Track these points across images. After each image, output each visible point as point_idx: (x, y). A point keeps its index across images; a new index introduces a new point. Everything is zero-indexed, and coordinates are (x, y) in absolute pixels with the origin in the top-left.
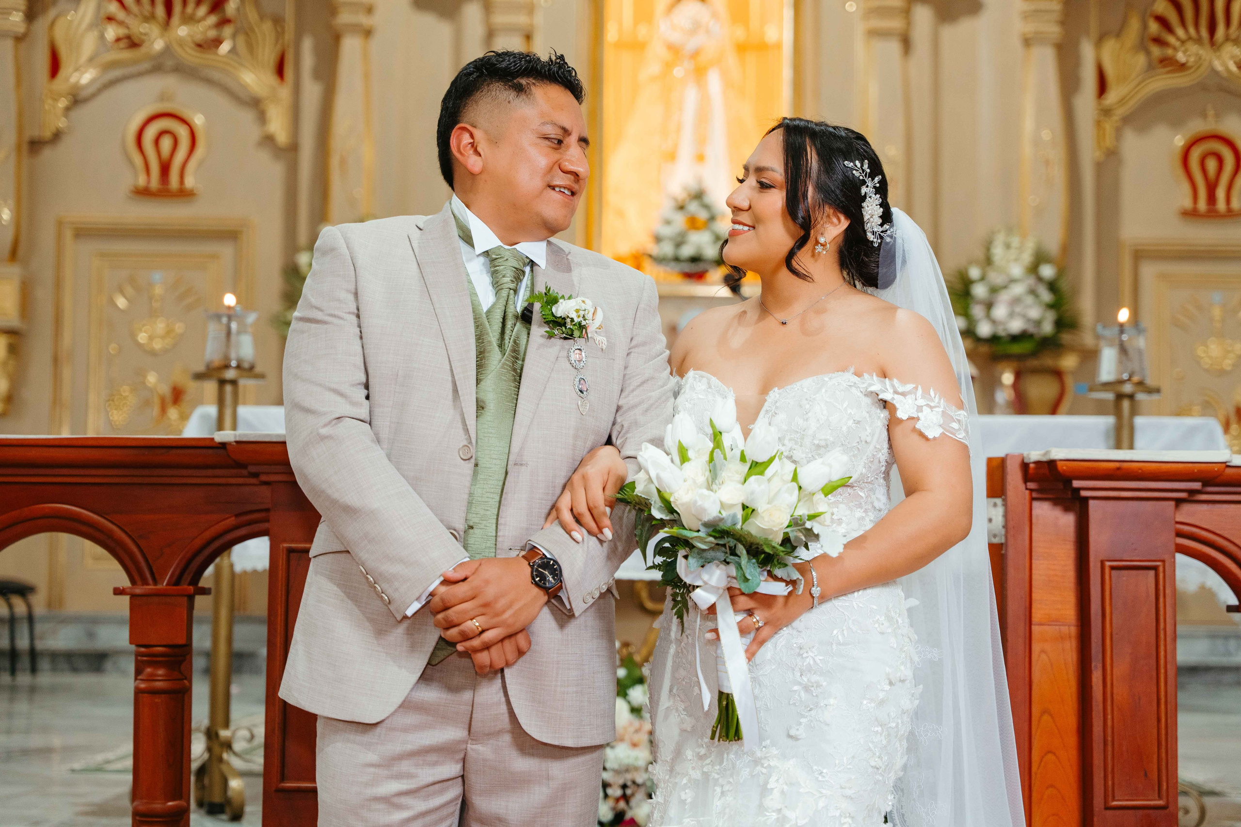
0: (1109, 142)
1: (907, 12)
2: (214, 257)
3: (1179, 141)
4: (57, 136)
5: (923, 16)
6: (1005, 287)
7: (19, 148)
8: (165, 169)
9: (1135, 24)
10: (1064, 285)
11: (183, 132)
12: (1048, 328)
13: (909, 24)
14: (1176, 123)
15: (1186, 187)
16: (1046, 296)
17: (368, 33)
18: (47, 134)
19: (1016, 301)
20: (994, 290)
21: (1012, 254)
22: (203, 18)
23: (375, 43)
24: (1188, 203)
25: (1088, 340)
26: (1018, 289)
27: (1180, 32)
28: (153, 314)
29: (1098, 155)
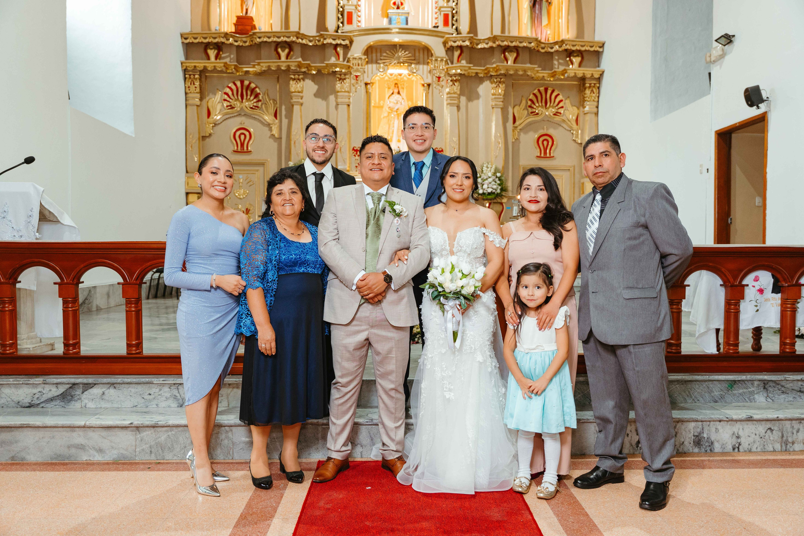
0: (516, 137)
1: (459, 99)
2: (257, 171)
3: (536, 136)
4: (210, 135)
5: (463, 99)
6: (487, 179)
7: (199, 139)
8: (242, 145)
9: (524, 102)
10: (503, 178)
11: (247, 134)
12: (499, 191)
13: (460, 102)
14: (536, 131)
15: (539, 150)
16: (498, 182)
17: (302, 104)
18: (208, 135)
19: (490, 183)
20: (484, 180)
21: (489, 169)
22: (253, 99)
23: (303, 107)
24: (539, 155)
25: (510, 194)
26: (490, 180)
27: (537, 105)
28: (240, 187)
29: (514, 140)
